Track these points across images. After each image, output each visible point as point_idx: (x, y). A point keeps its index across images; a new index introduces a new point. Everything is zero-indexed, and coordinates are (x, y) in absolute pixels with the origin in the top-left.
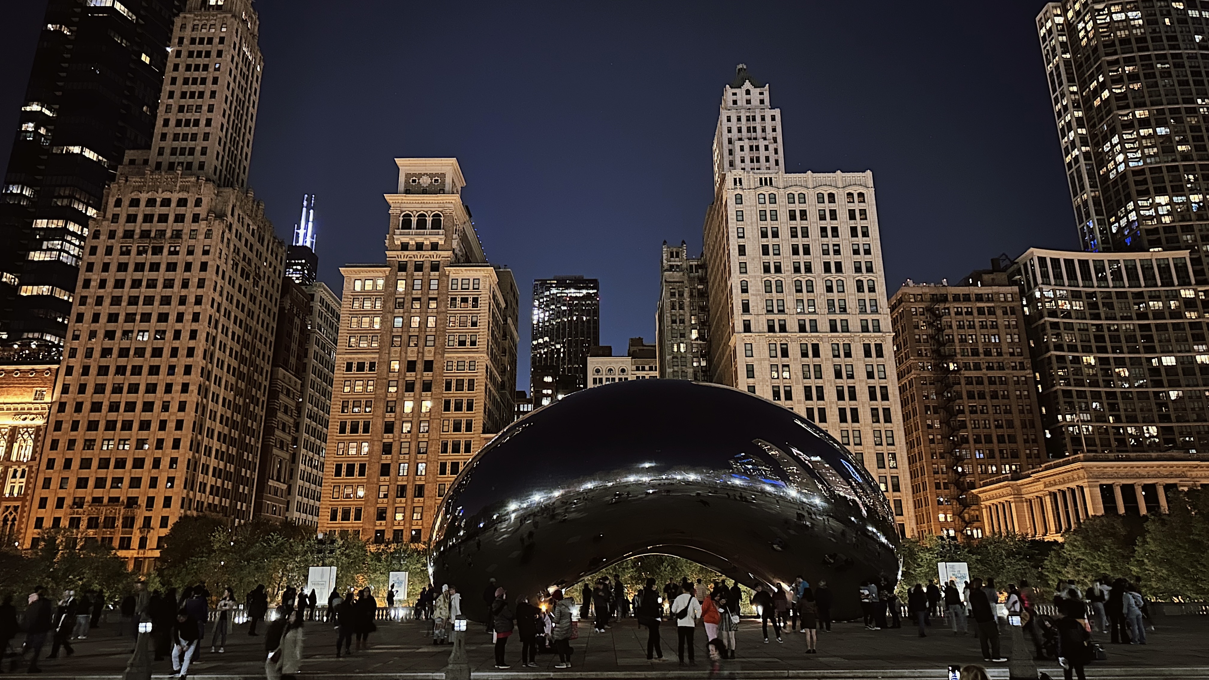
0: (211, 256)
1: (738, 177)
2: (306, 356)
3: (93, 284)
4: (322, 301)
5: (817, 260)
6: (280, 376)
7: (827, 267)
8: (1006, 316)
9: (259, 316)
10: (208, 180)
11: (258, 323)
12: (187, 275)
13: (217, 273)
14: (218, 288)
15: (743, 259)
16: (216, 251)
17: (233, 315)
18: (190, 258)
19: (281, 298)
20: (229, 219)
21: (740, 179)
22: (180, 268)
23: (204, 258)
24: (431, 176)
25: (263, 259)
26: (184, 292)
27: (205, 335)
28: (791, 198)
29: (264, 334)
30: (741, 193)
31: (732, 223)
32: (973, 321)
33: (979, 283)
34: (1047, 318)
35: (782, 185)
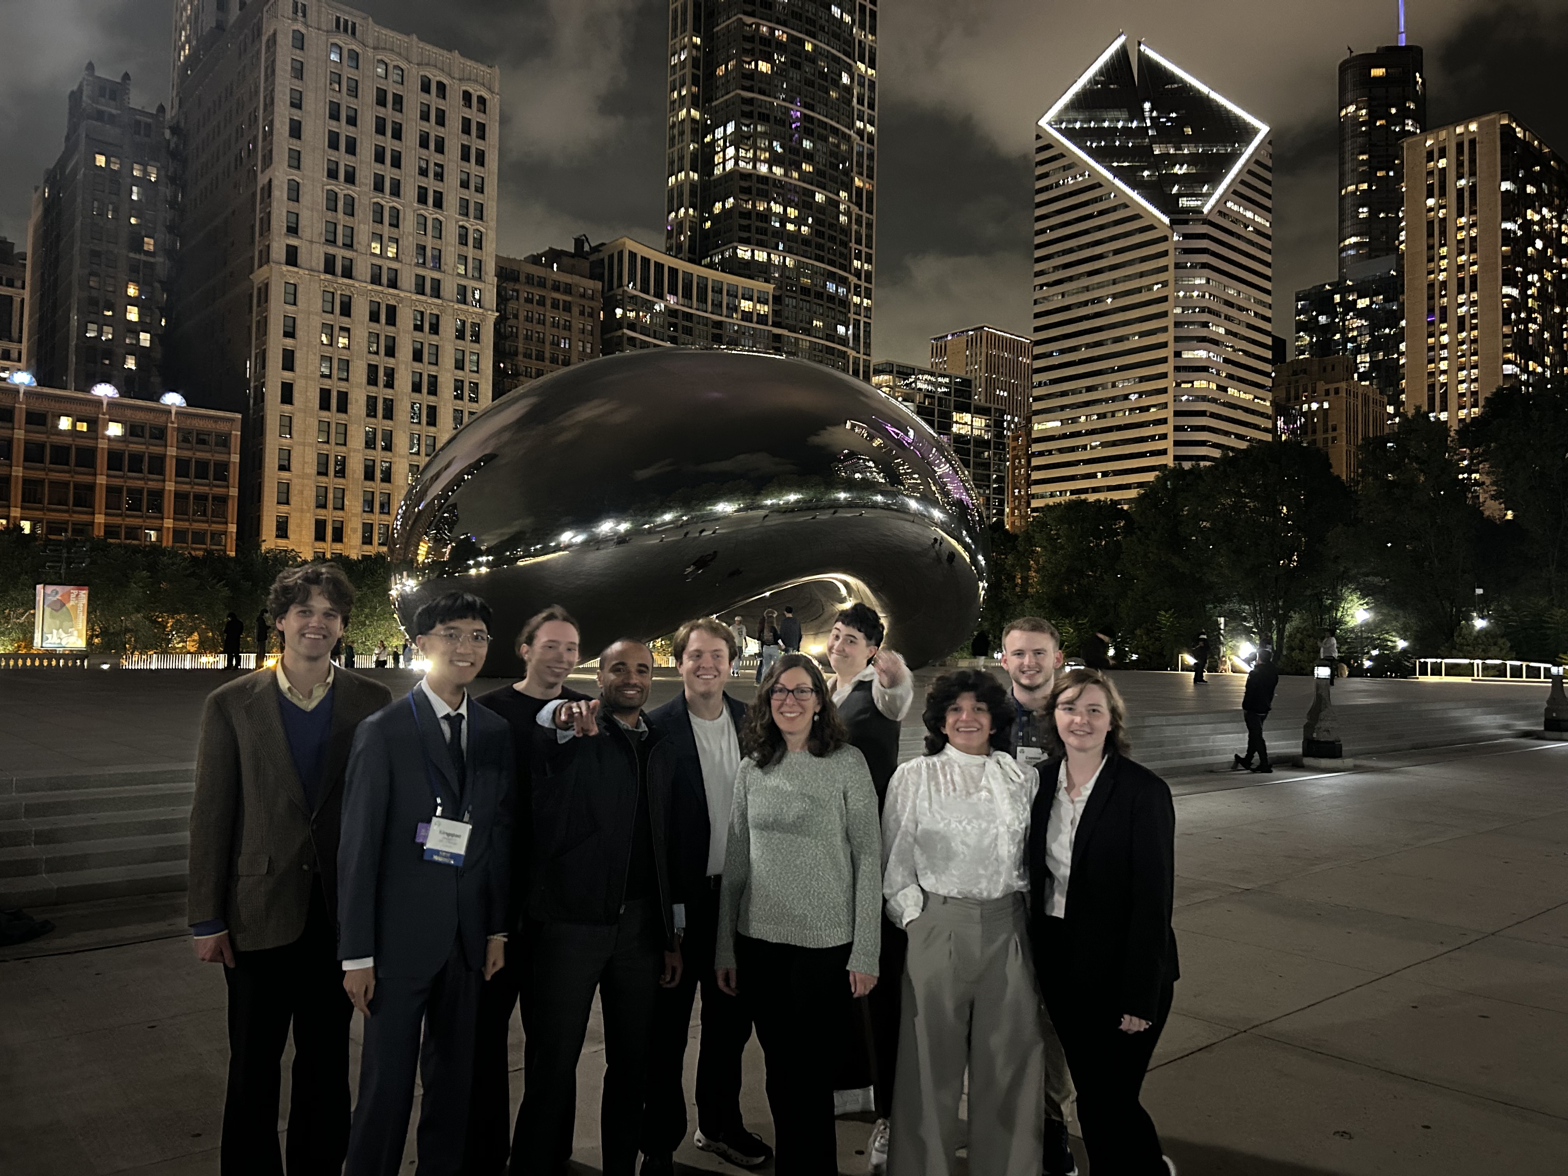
1: (300, 2)
5: (409, 181)
7: (422, 196)
8: (582, 318)
15: (295, 144)
21: (304, 7)
28: (382, 68)
30: (303, 30)
31: (283, 80)
32: (544, 315)
33: (555, 265)
34: (625, 331)
35: (371, 42)
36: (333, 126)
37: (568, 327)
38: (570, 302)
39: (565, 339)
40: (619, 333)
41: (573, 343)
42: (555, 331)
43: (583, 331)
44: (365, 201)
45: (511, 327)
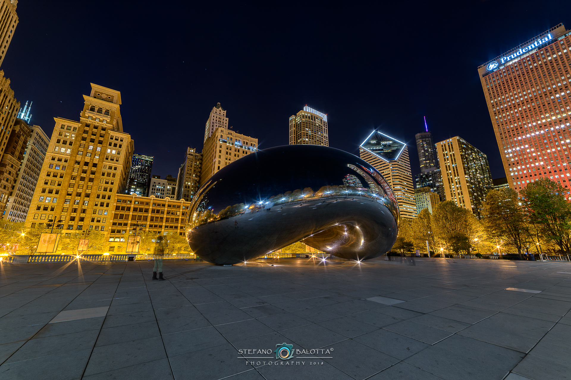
1: (222, 130)
4: (37, 134)
6: (9, 158)
15: (220, 154)
24: (107, 95)
28: (236, 140)
30: (223, 135)
31: (219, 143)
35: (234, 136)
36: (227, 150)
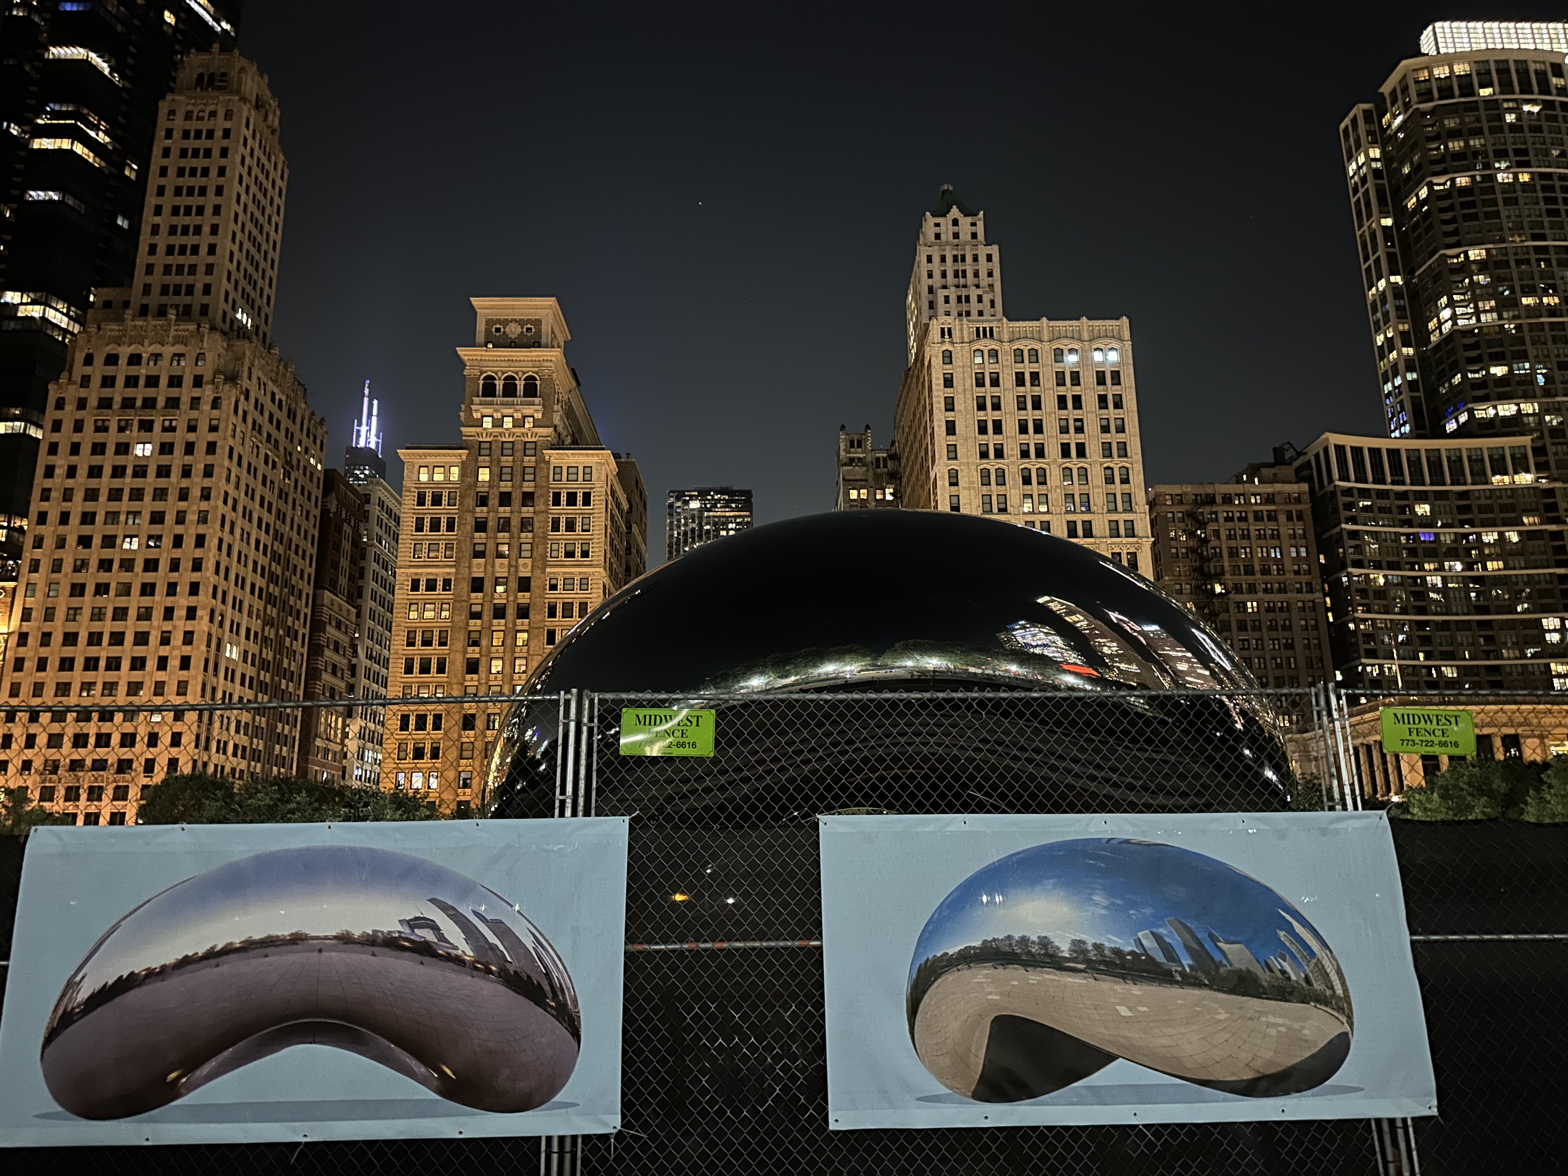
0: (220, 432)
1: (946, 327)
2: (362, 576)
3: (58, 471)
4: (381, 503)
5: (1052, 441)
6: (326, 601)
7: (1065, 451)
8: (1290, 523)
9: (292, 520)
10: (213, 328)
11: (292, 529)
12: (188, 459)
13: (231, 457)
14: (233, 478)
15: (952, 440)
16: (227, 426)
17: (255, 516)
18: (191, 437)
19: (323, 497)
20: (245, 383)
21: (949, 330)
22: (179, 449)
23: (212, 437)
24: (521, 323)
25: (296, 441)
26: (185, 483)
27: (216, 541)
28: (1019, 355)
29: (302, 544)
30: (950, 348)
31: (938, 390)
32: (1248, 530)
33: (1256, 480)
34: (1344, 526)
35: (1006, 337)
36: (981, 415)
37: (1276, 536)
38: (1275, 511)
39: (1275, 548)
40: (1337, 530)
41: (1284, 550)
42: (1262, 542)
43: (1294, 536)
44: (1014, 469)
45: (1214, 548)
